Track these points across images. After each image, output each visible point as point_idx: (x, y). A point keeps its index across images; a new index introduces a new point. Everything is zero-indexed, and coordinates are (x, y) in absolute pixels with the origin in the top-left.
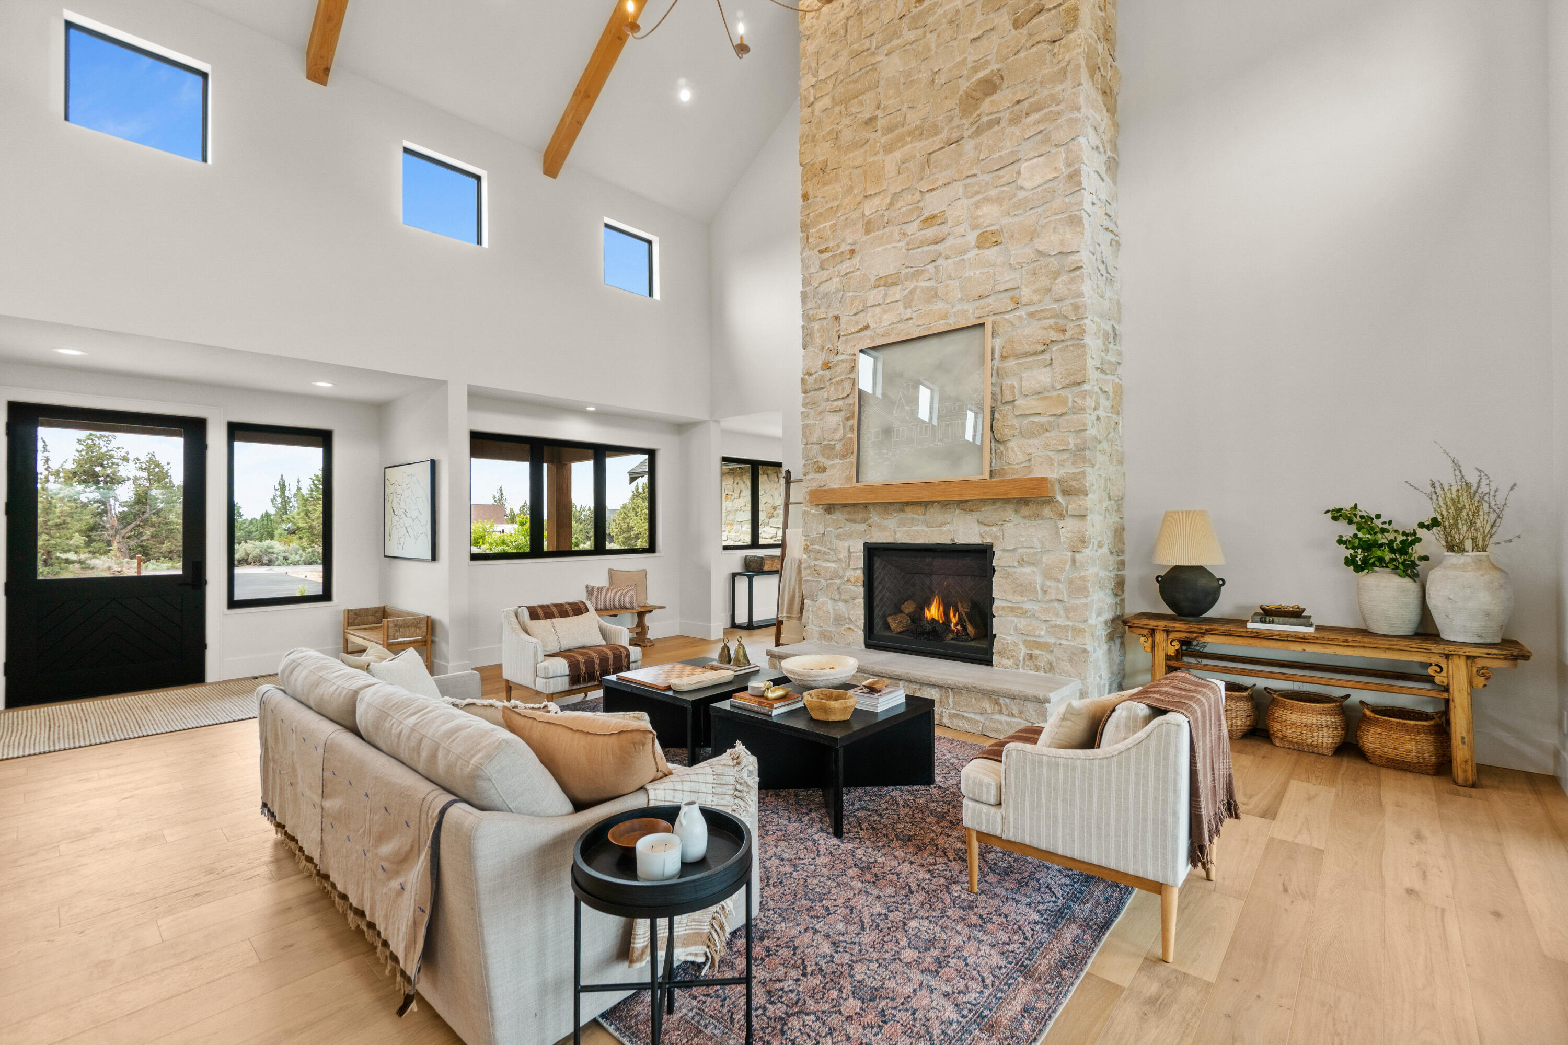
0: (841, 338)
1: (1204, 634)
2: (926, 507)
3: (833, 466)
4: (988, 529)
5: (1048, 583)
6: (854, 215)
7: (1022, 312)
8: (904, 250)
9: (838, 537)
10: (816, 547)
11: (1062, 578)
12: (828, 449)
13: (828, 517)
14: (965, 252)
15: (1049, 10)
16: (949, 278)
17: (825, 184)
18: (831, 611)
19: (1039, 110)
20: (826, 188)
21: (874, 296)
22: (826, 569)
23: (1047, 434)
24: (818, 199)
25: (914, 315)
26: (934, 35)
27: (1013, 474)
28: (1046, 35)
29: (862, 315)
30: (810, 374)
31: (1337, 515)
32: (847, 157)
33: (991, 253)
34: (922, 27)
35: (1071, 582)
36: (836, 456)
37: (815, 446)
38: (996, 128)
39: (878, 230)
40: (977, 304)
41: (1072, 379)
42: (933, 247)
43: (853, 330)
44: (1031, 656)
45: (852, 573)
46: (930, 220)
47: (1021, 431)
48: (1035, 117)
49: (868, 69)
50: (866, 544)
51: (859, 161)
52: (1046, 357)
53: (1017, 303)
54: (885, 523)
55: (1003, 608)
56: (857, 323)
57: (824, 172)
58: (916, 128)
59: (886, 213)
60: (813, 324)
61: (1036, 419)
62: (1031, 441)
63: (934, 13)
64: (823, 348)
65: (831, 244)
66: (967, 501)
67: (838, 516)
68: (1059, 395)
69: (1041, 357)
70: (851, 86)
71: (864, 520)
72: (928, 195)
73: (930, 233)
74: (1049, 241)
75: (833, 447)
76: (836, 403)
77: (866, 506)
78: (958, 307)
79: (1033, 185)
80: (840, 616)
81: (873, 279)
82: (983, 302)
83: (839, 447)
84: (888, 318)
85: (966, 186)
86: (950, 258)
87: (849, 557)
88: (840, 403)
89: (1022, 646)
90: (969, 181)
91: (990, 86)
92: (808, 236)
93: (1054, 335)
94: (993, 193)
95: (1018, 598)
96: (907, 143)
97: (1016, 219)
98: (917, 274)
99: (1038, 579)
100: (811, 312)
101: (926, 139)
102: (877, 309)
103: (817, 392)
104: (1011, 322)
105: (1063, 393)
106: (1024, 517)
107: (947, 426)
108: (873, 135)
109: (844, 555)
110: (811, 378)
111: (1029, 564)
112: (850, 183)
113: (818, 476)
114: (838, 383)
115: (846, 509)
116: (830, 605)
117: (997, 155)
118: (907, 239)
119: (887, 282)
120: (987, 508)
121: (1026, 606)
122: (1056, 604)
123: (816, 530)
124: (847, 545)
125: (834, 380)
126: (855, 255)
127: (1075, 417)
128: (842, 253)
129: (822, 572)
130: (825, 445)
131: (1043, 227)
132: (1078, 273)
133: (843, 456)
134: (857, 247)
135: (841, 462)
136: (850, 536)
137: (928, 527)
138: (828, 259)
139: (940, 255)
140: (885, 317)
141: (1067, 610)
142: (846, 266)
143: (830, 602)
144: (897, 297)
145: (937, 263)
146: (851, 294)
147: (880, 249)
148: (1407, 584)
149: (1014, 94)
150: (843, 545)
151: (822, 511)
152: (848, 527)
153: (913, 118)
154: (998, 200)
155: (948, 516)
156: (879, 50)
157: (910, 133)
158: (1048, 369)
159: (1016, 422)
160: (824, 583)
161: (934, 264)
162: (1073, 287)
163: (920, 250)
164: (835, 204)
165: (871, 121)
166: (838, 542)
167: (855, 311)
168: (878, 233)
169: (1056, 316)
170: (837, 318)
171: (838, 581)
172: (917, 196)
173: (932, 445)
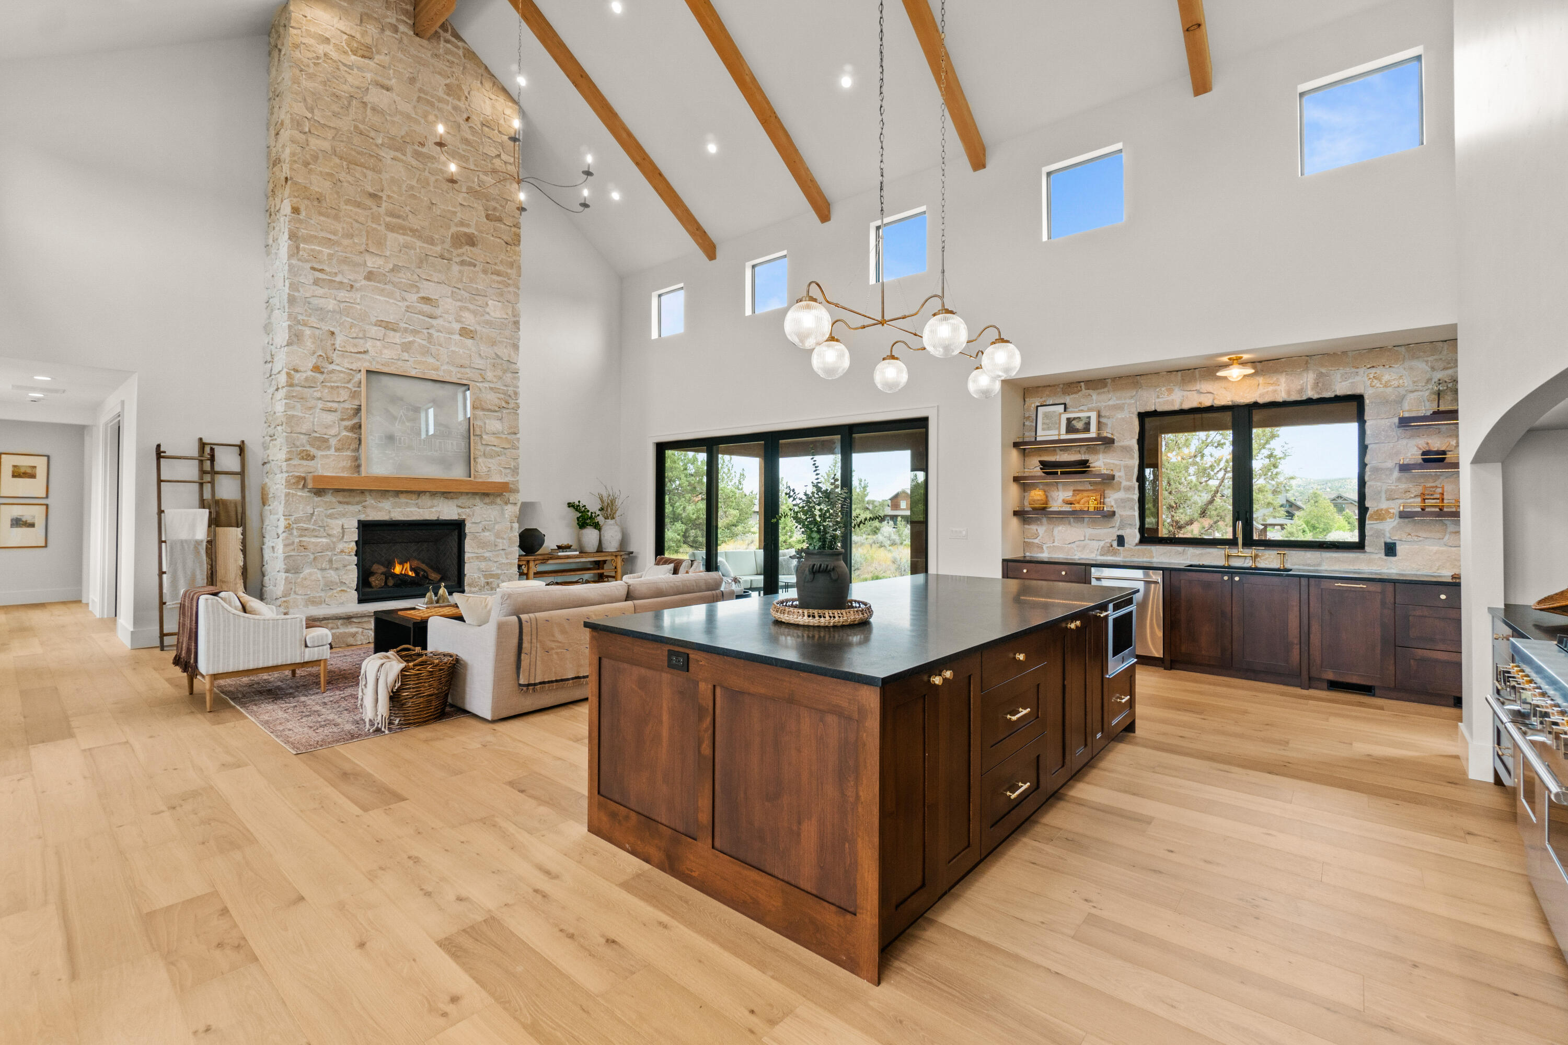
0: (336, 351)
1: (548, 560)
2: (419, 495)
3: (327, 456)
4: (463, 510)
5: (498, 540)
6: (357, 259)
7: (487, 385)
8: (403, 309)
9: (330, 516)
10: (301, 525)
11: (505, 537)
12: (321, 442)
13: (317, 499)
14: (452, 334)
15: (505, 224)
16: (441, 345)
17: (320, 214)
18: (321, 579)
19: (498, 275)
20: (322, 218)
21: (374, 331)
22: (316, 544)
23: (499, 458)
24: (312, 222)
25: (411, 359)
26: (432, 179)
27: (480, 478)
28: (505, 238)
29: (362, 341)
30: (296, 371)
31: (570, 505)
32: (347, 207)
33: (469, 342)
34: (422, 163)
35: (510, 539)
36: (329, 448)
37: (302, 436)
38: (472, 268)
39: (379, 282)
40: (458, 369)
41: (512, 430)
42: (427, 319)
43: (353, 351)
44: (488, 583)
45: (346, 545)
46: (426, 300)
47: (484, 454)
48: (495, 277)
49: (373, 154)
50: (359, 521)
51: (362, 219)
52: (499, 414)
53: (484, 380)
54: (380, 505)
55: (472, 558)
56: (355, 345)
57: (320, 202)
58: (417, 230)
59: (387, 274)
60: (300, 327)
61: (494, 448)
62: (490, 460)
63: (433, 163)
64: (314, 353)
65: (326, 268)
66: (450, 492)
67: (329, 498)
68: (506, 438)
69: (496, 414)
70: (353, 153)
71: (357, 503)
72: (425, 282)
73: (426, 308)
74: (504, 352)
75: (326, 441)
76: (330, 405)
77: (362, 492)
78: (445, 367)
79: (496, 316)
80: (332, 582)
81: (373, 320)
82: (463, 370)
83: (333, 442)
84: (388, 354)
85: (452, 292)
86: (441, 332)
87: (343, 533)
88: (335, 405)
89: (482, 579)
90: (455, 290)
91: (471, 241)
92: (298, 248)
93: (504, 405)
94: (472, 307)
95: (480, 551)
96: (408, 235)
97: (484, 330)
98: (415, 332)
99: (493, 538)
100: (300, 317)
101: (424, 242)
102: (378, 343)
103: (306, 390)
104: (480, 389)
105: (509, 437)
106: (485, 504)
107: (440, 442)
108: (375, 208)
109: (337, 531)
110: (297, 375)
111: (488, 530)
112: (351, 230)
113: (305, 463)
114: (332, 387)
115: (341, 493)
116: (319, 575)
117: (475, 286)
118: (406, 303)
119: (388, 326)
120: (463, 497)
121: (487, 555)
122: (501, 552)
123: (303, 511)
124: (341, 523)
125: (328, 384)
126: (354, 289)
127: (514, 451)
128: (342, 282)
129: (311, 547)
130: (316, 437)
131: (499, 342)
132: (517, 375)
133: (337, 450)
134: (357, 285)
135: (336, 454)
136: (344, 515)
137: (419, 508)
138: (324, 280)
139: (432, 326)
140: (386, 351)
141: (506, 554)
142: (342, 294)
143: (319, 572)
144: (398, 341)
145: (430, 331)
146: (351, 320)
147: (382, 298)
148: (596, 532)
149: (485, 256)
150: (335, 525)
151: (308, 494)
152: (341, 508)
153: (414, 222)
154: (474, 313)
155: (435, 502)
156: (383, 148)
157: (411, 230)
158: (499, 422)
159: (481, 448)
160: (312, 557)
161: (427, 331)
162: (515, 382)
163: (416, 316)
164: (332, 237)
165: (373, 196)
166: (329, 520)
167: (355, 335)
168: (379, 285)
169: (505, 394)
170: (333, 333)
171: (330, 553)
172: (416, 277)
173: (429, 454)
